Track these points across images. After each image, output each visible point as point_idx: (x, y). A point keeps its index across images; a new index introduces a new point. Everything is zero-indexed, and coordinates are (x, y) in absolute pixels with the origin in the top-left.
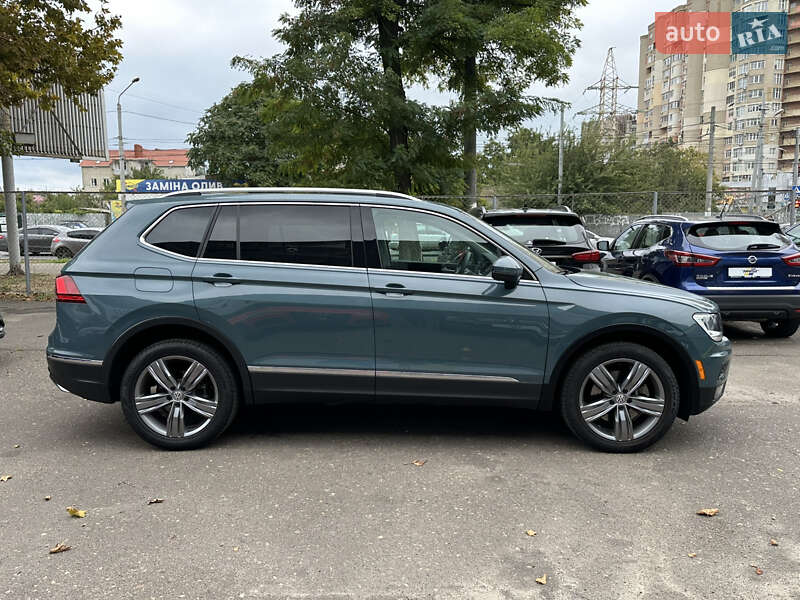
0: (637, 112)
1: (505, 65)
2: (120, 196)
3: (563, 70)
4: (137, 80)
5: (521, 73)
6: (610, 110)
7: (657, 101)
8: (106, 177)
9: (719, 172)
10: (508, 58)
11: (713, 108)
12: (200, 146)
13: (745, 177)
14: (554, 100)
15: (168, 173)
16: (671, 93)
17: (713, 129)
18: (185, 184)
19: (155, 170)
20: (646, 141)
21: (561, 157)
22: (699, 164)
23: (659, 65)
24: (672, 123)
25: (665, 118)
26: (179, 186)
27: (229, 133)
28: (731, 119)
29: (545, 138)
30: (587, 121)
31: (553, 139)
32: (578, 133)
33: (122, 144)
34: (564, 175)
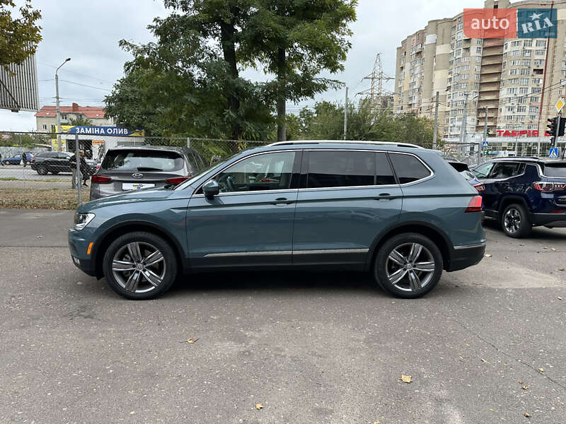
0: (394, 94)
1: (304, 57)
2: (58, 136)
3: (340, 62)
4: (69, 59)
5: (314, 64)
6: (377, 92)
7: (406, 88)
8: (53, 124)
9: (441, 132)
10: (306, 53)
11: (438, 93)
12: (113, 104)
13: (457, 136)
14: (334, 81)
15: (95, 122)
16: (414, 83)
17: (437, 106)
18: (102, 129)
19: (87, 120)
20: (399, 112)
21: (346, 120)
22: (428, 127)
23: (408, 66)
24: (414, 101)
25: (411, 98)
26: (98, 131)
27: (132, 96)
28: (449, 100)
29: (337, 108)
30: (363, 98)
31: (342, 109)
32: (357, 106)
33: (58, 102)
34: (347, 131)
